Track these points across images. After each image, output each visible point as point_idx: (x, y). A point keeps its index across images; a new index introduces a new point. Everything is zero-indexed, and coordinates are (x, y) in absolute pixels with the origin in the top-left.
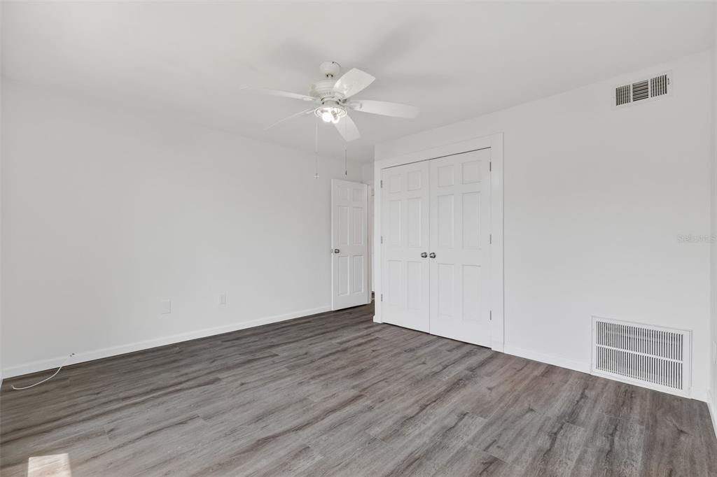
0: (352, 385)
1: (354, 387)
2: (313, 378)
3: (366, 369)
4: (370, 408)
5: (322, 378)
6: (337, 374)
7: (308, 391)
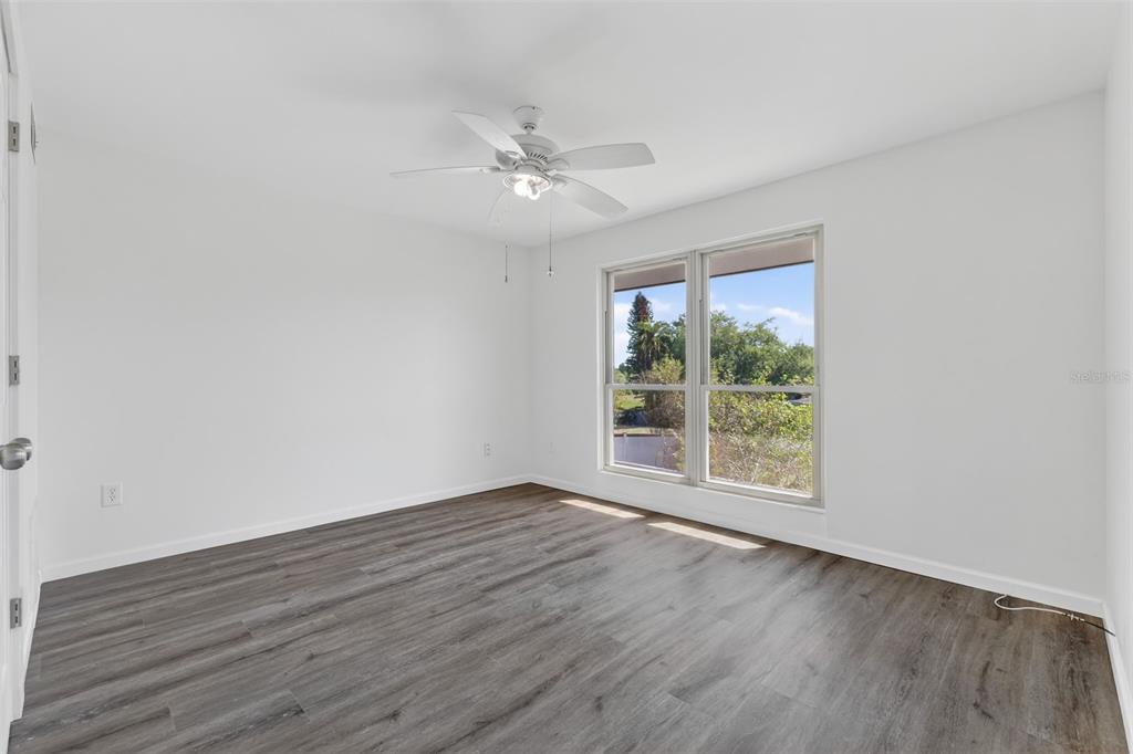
0: (495, 606)
1: (493, 602)
2: (559, 619)
3: (453, 642)
4: (479, 578)
5: (544, 619)
6: (517, 629)
7: (561, 597)
